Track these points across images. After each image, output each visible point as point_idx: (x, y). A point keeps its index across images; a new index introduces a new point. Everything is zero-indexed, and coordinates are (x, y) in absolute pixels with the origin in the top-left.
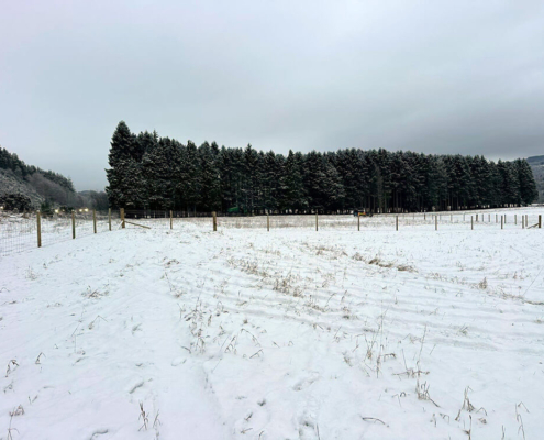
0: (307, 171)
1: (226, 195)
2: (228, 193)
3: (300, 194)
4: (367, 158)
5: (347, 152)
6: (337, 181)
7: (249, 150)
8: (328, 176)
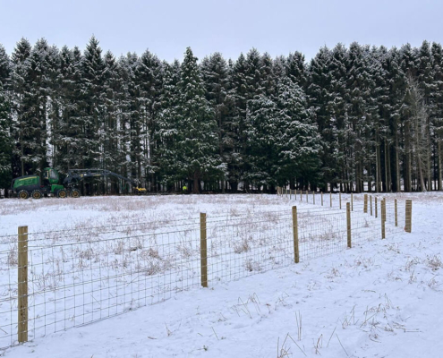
0: (231, 95)
1: (27, 151)
2: (32, 145)
3: (202, 146)
4: (387, 65)
5: (338, 54)
6: (302, 118)
7: (93, 51)
8: (280, 106)
